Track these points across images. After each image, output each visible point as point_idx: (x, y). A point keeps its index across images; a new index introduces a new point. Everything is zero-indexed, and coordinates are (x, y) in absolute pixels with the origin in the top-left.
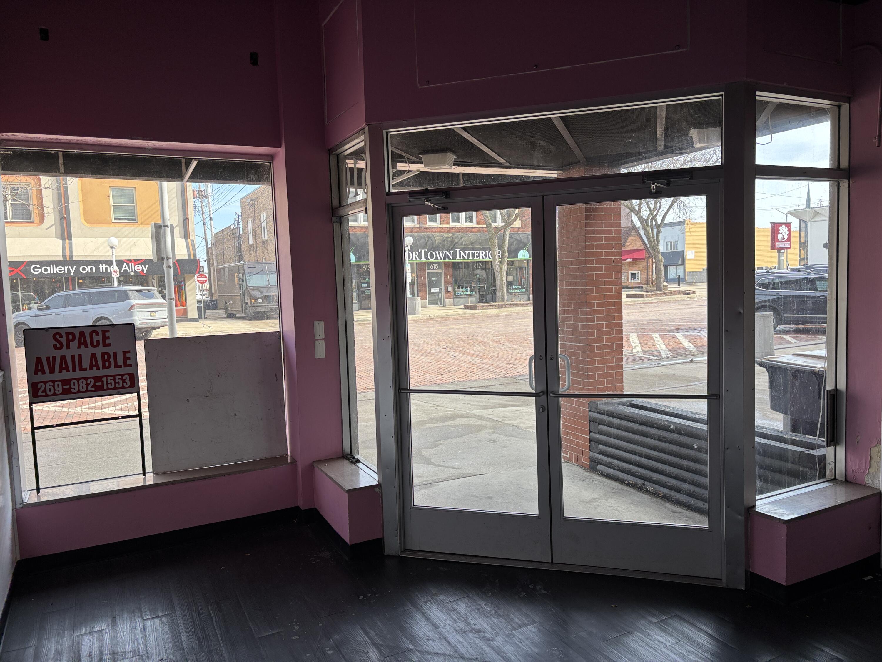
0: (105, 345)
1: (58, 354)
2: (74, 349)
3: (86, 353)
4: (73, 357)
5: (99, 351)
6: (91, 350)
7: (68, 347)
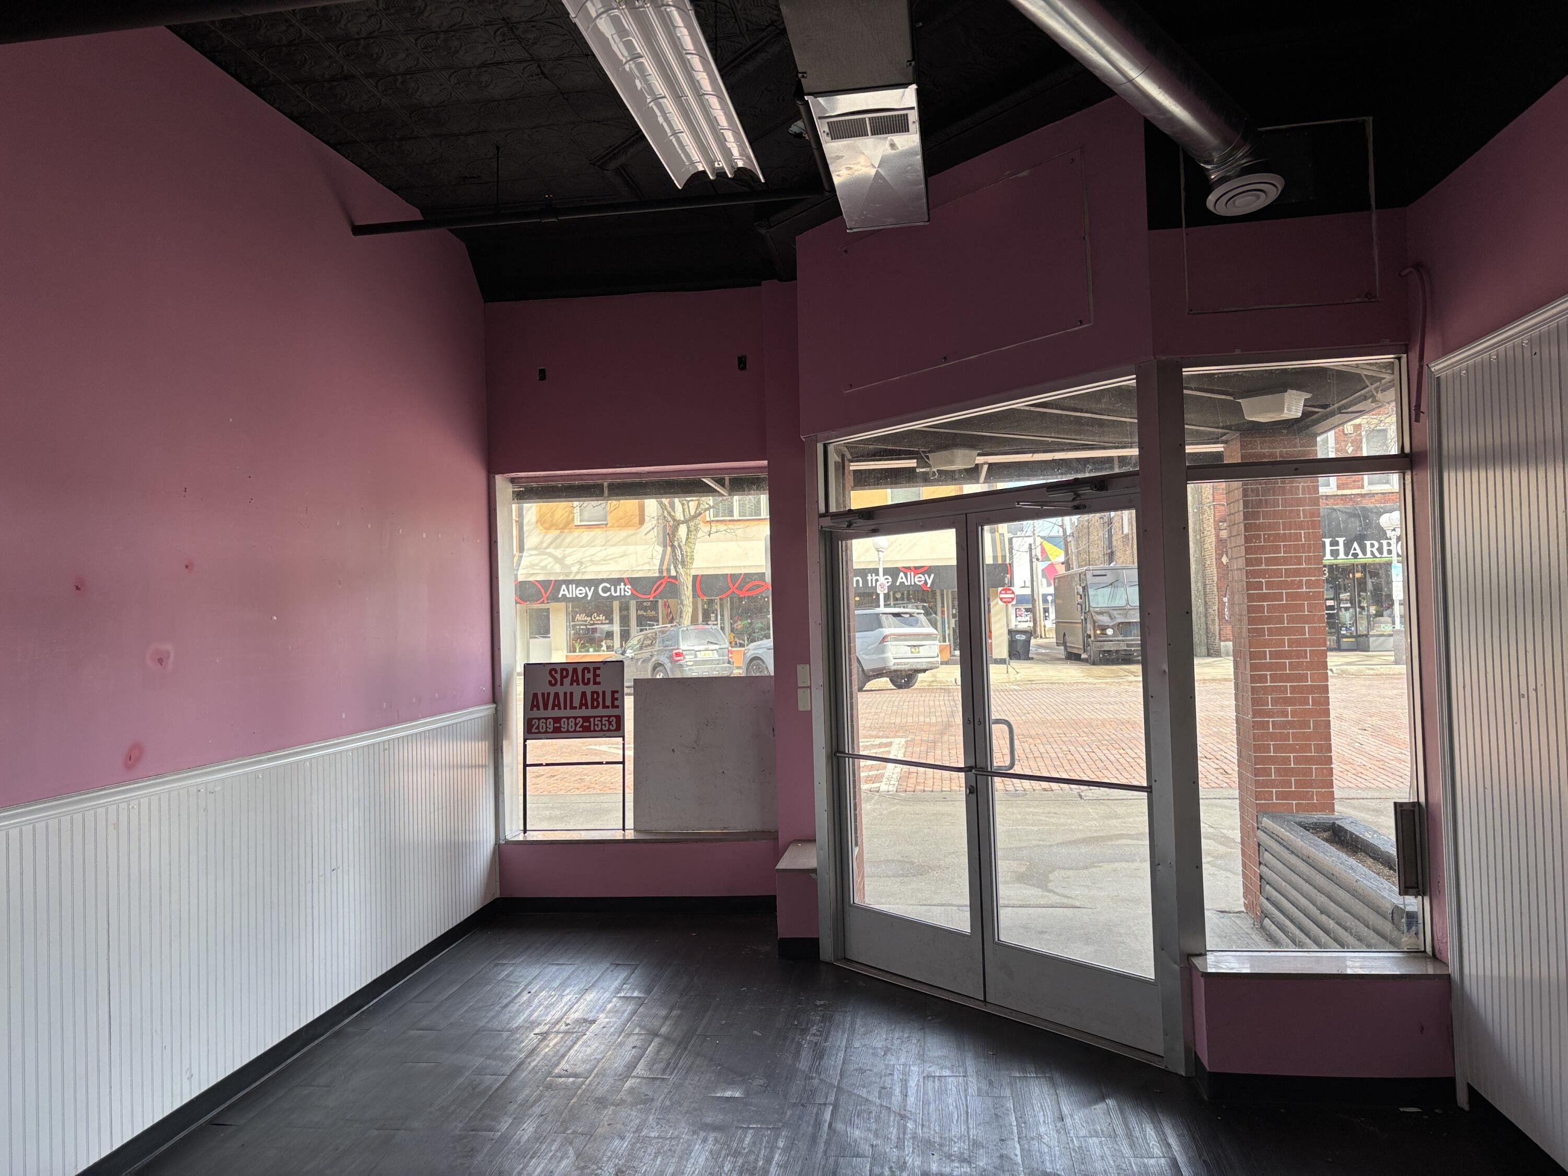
0: (595, 683)
1: (552, 690)
2: (567, 687)
3: (577, 690)
4: (565, 694)
5: (589, 689)
6: (582, 688)
7: (562, 684)
